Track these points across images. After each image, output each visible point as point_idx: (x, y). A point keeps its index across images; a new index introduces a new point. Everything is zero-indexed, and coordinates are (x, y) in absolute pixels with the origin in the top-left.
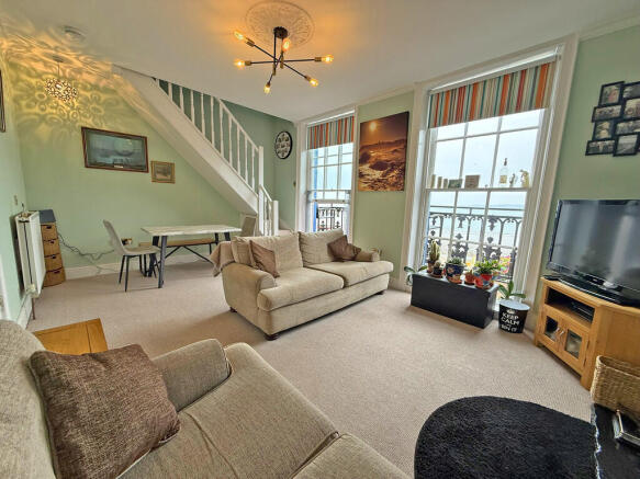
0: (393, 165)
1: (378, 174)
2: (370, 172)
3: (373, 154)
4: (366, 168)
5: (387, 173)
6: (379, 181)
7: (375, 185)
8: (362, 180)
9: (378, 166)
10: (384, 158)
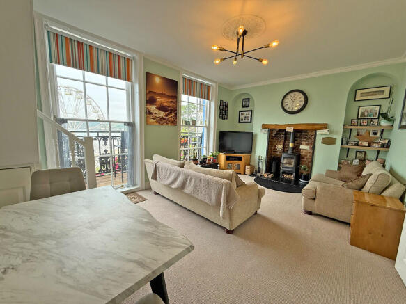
0: (171, 110)
1: (162, 114)
2: (157, 111)
3: (159, 99)
4: (153, 108)
5: (168, 114)
6: (163, 118)
7: (160, 121)
8: (151, 117)
9: (162, 108)
10: (165, 104)
